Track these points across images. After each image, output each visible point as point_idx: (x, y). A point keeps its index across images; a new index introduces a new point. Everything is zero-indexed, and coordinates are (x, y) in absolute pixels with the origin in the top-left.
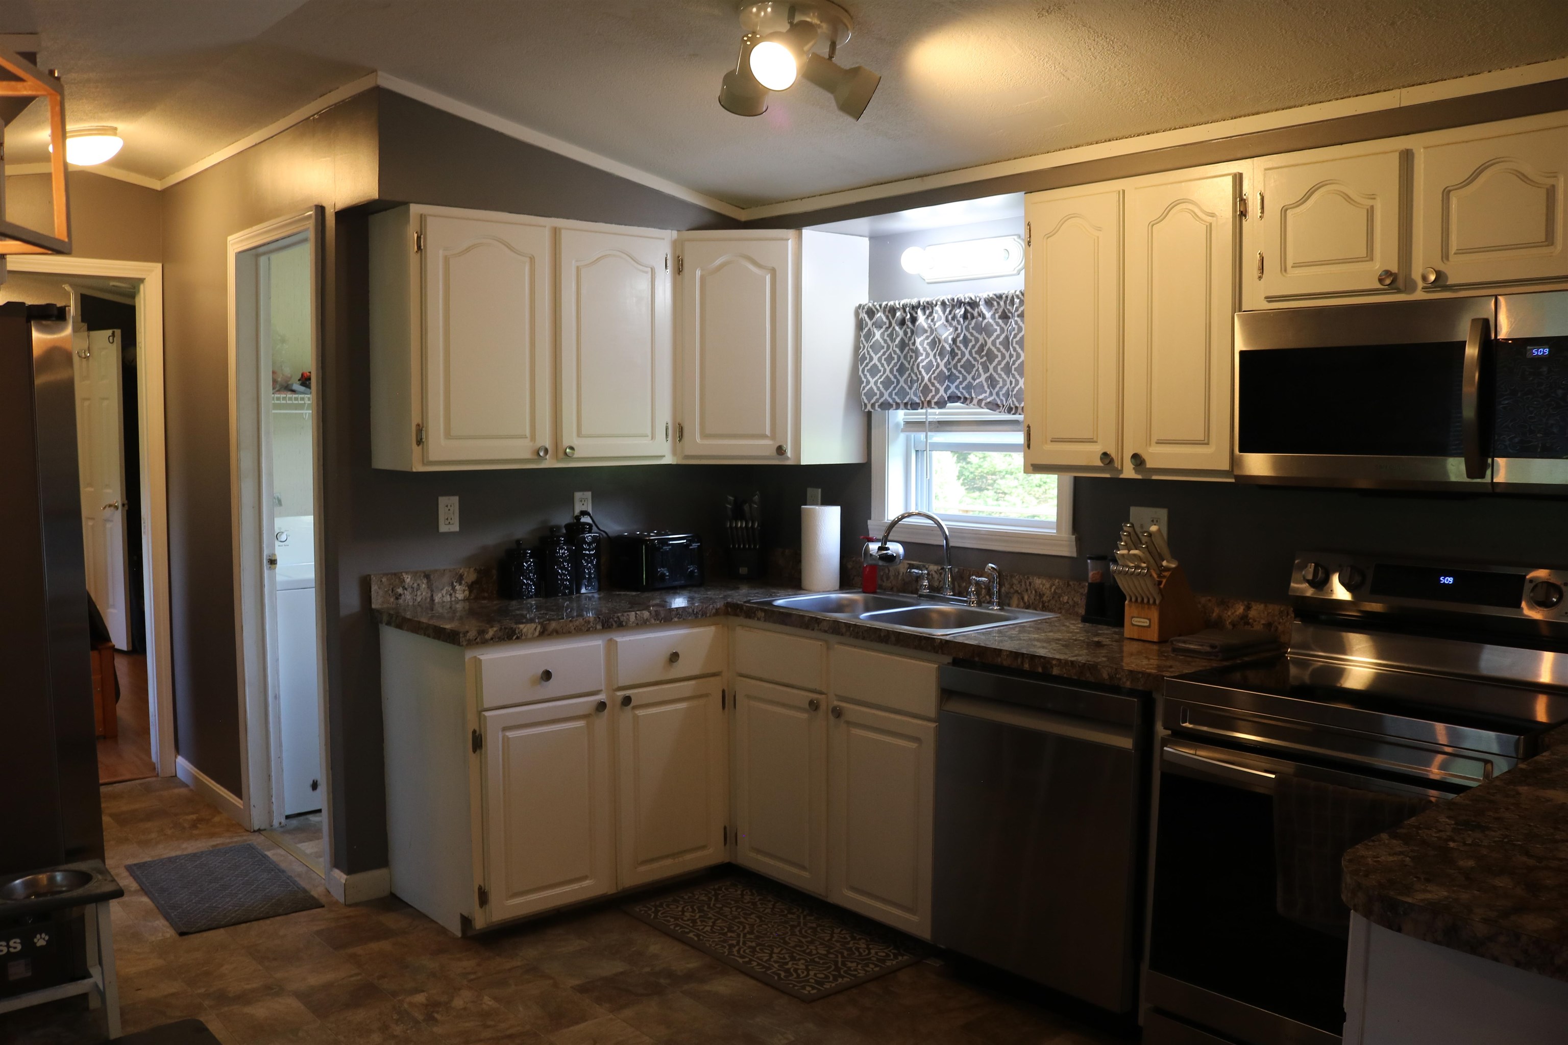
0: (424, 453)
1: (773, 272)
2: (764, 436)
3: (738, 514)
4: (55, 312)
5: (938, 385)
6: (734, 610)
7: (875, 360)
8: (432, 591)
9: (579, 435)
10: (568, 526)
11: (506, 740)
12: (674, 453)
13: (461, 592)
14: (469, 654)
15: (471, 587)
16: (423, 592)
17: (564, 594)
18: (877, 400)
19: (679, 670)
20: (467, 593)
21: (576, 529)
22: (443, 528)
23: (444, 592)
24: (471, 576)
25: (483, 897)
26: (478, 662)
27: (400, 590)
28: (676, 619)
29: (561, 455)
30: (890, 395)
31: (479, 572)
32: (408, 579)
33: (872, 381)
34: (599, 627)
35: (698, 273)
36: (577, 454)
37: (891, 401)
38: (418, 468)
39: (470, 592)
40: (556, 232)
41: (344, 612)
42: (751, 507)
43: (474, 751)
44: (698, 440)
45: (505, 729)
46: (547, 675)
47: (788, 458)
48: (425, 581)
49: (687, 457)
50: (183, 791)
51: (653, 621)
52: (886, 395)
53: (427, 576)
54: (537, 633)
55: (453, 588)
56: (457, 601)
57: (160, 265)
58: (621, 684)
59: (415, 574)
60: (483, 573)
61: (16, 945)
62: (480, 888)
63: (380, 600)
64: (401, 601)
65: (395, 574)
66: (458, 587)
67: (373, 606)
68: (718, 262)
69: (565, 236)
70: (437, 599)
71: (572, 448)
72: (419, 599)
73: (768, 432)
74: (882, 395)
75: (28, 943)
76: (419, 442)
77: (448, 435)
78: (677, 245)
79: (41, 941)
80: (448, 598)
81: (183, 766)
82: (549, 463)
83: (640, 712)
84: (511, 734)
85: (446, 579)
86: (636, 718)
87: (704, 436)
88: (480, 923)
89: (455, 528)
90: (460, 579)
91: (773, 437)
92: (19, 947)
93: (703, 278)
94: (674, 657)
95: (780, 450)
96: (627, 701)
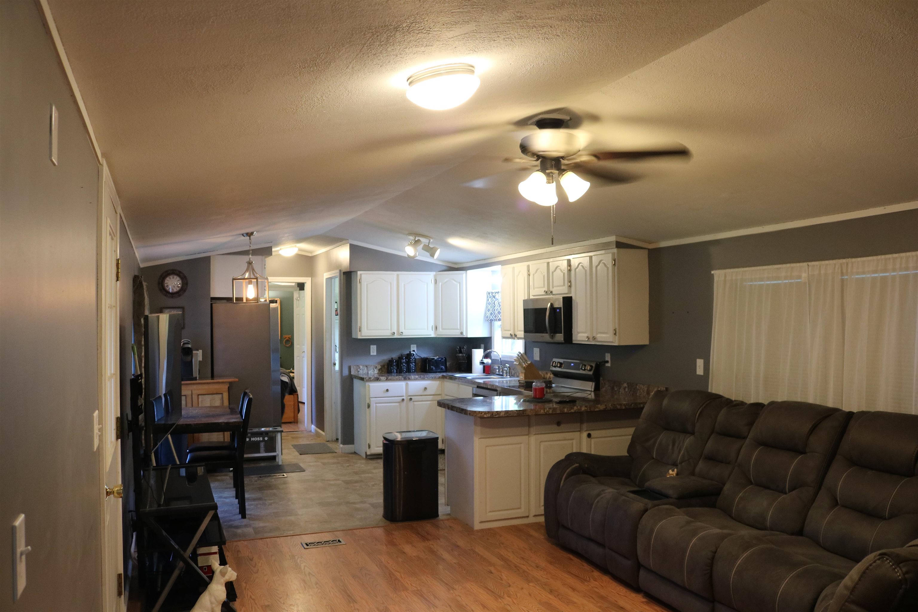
0: (361, 334)
1: (460, 283)
2: (458, 329)
3: (461, 352)
4: (275, 302)
5: (498, 315)
6: (444, 377)
7: (489, 307)
8: (368, 371)
9: (405, 329)
10: (408, 354)
11: (376, 406)
12: (435, 333)
13: (376, 371)
14: (367, 384)
15: (379, 370)
16: (365, 371)
17: (404, 373)
18: (489, 319)
19: (428, 392)
20: (378, 372)
21: (409, 355)
22: (372, 354)
23: (371, 371)
24: (379, 367)
25: (369, 447)
26: (369, 386)
27: (359, 370)
28: (426, 379)
29: (399, 334)
30: (492, 317)
31: (381, 366)
32: (361, 367)
33: (488, 313)
34: (403, 379)
35: (440, 284)
36: (404, 334)
37: (493, 319)
38: (359, 337)
39: (379, 371)
40: (398, 275)
41: (344, 375)
42: (463, 350)
43: (368, 408)
44: (441, 330)
45: (376, 403)
46: (387, 390)
47: (464, 335)
48: (366, 368)
49: (438, 335)
50: (312, 434)
51: (419, 378)
52: (491, 317)
53: (367, 367)
54: (385, 379)
55: (374, 370)
56: (375, 374)
57: (311, 278)
58: (409, 395)
59: (363, 366)
60: (383, 366)
61: (261, 439)
62: (369, 444)
63: (353, 372)
64: (359, 373)
65: (358, 366)
66: (375, 370)
67: (352, 374)
68: (446, 280)
69: (400, 276)
70: (369, 372)
71: (402, 333)
72: (364, 372)
73: (459, 328)
74: (490, 317)
75: (264, 439)
76: (360, 331)
77: (367, 329)
78: (435, 276)
79: (266, 439)
80: (372, 373)
81: (313, 427)
82: (396, 336)
83: (415, 403)
84: (377, 405)
85: (372, 367)
86: (414, 404)
87: (443, 329)
88: (368, 453)
89: (375, 354)
90: (376, 367)
91: (460, 329)
92: (262, 439)
93: (442, 285)
94: (426, 388)
95: (462, 333)
96: (411, 399)
